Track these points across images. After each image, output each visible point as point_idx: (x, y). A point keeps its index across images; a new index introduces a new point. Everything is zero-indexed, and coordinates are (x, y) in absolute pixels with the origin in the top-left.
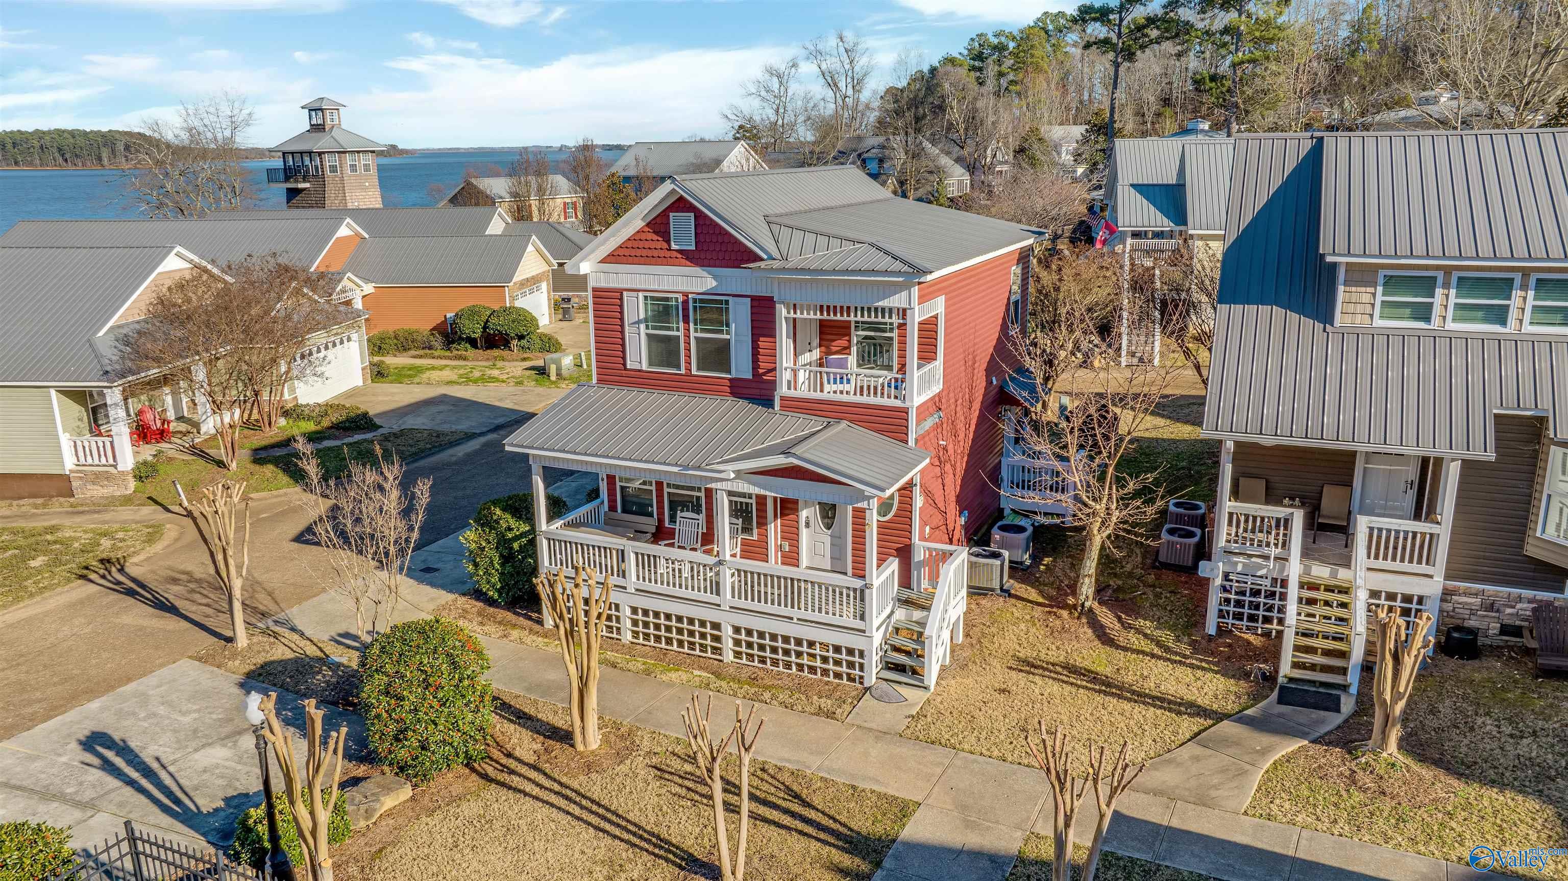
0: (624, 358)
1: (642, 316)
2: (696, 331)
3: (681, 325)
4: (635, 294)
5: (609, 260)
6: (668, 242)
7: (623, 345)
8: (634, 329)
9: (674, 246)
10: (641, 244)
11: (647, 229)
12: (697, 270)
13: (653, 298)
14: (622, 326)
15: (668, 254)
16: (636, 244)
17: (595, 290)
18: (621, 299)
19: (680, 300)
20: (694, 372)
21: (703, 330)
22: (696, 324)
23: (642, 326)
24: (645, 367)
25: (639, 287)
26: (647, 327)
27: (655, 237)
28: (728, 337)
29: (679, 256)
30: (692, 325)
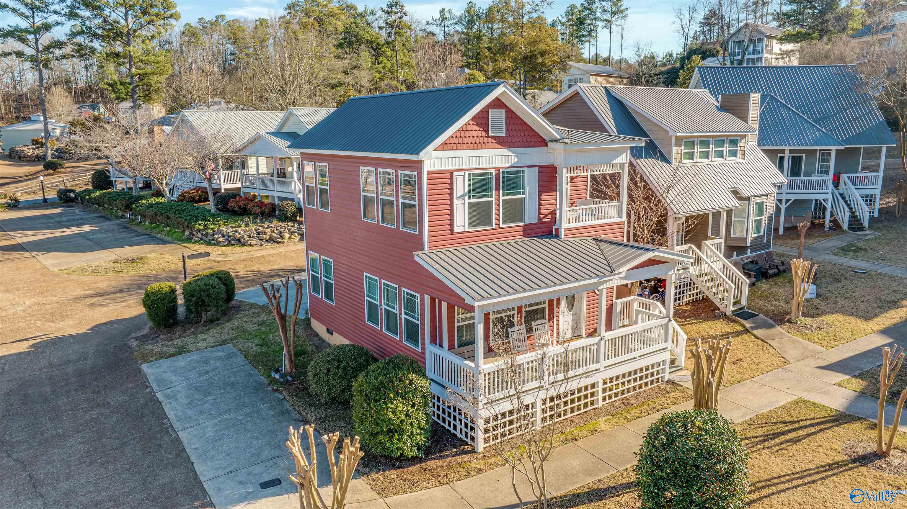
0: (452, 225)
1: (467, 190)
2: (503, 195)
3: (494, 192)
4: (462, 173)
5: (442, 147)
6: (487, 131)
7: (451, 215)
8: (461, 201)
9: (491, 135)
10: (467, 134)
11: (471, 122)
12: (505, 151)
13: (474, 175)
14: (451, 200)
15: (486, 140)
16: (463, 134)
17: (429, 173)
18: (451, 178)
19: (494, 174)
20: (501, 226)
21: (508, 194)
22: (503, 190)
23: (467, 197)
24: (467, 230)
25: (464, 167)
26: (470, 197)
27: (477, 128)
28: (523, 196)
29: (494, 141)
30: (501, 192)
